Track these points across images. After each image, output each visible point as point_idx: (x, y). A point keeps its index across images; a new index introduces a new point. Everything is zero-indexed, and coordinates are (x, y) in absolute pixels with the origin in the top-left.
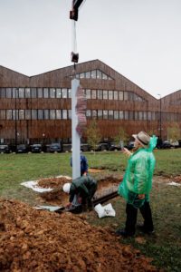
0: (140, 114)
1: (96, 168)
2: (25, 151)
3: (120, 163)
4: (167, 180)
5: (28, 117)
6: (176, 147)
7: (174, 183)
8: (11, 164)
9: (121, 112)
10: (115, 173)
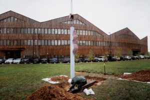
0: (99, 43)
1: (79, 72)
2: (38, 62)
3: (91, 69)
4: (117, 77)
5: (39, 44)
6: (119, 60)
7: (120, 79)
8: (33, 69)
9: (89, 42)
10: (89, 74)
